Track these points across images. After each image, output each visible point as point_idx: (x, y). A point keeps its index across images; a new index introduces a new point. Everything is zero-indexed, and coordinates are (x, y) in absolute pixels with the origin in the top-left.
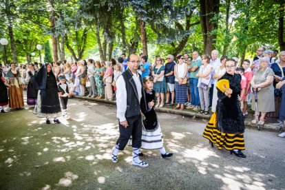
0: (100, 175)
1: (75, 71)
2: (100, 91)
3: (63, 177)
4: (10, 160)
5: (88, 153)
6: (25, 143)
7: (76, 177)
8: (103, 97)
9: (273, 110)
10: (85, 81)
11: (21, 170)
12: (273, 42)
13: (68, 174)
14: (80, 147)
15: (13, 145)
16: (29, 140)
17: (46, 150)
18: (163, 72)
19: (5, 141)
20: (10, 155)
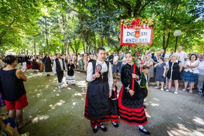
0: (74, 102)
2: (82, 67)
3: (59, 101)
4: (39, 94)
6: (47, 88)
7: (64, 102)
8: (83, 69)
9: (153, 76)
10: (76, 63)
11: (42, 99)
13: (61, 101)
15: (41, 88)
16: (48, 86)
17: (54, 91)
18: (108, 59)
19: (38, 87)
20: (39, 92)
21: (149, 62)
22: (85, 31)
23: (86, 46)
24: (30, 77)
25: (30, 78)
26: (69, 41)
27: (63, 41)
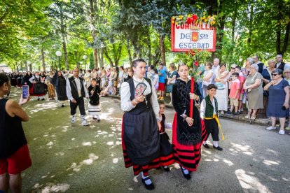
0: (115, 157)
1: (109, 76)
3: (88, 158)
4: (51, 143)
5: (110, 139)
6: (65, 131)
7: (97, 157)
9: (262, 107)
10: (117, 84)
11: (57, 151)
12: (272, 51)
13: (92, 155)
14: (105, 134)
15: (55, 132)
16: (68, 128)
18: (175, 76)
19: (50, 129)
20: (51, 139)
21: (252, 80)
22: (132, 25)
23: (132, 52)
24: (35, 111)
25: (35, 113)
26: (102, 46)
27: (92, 45)
